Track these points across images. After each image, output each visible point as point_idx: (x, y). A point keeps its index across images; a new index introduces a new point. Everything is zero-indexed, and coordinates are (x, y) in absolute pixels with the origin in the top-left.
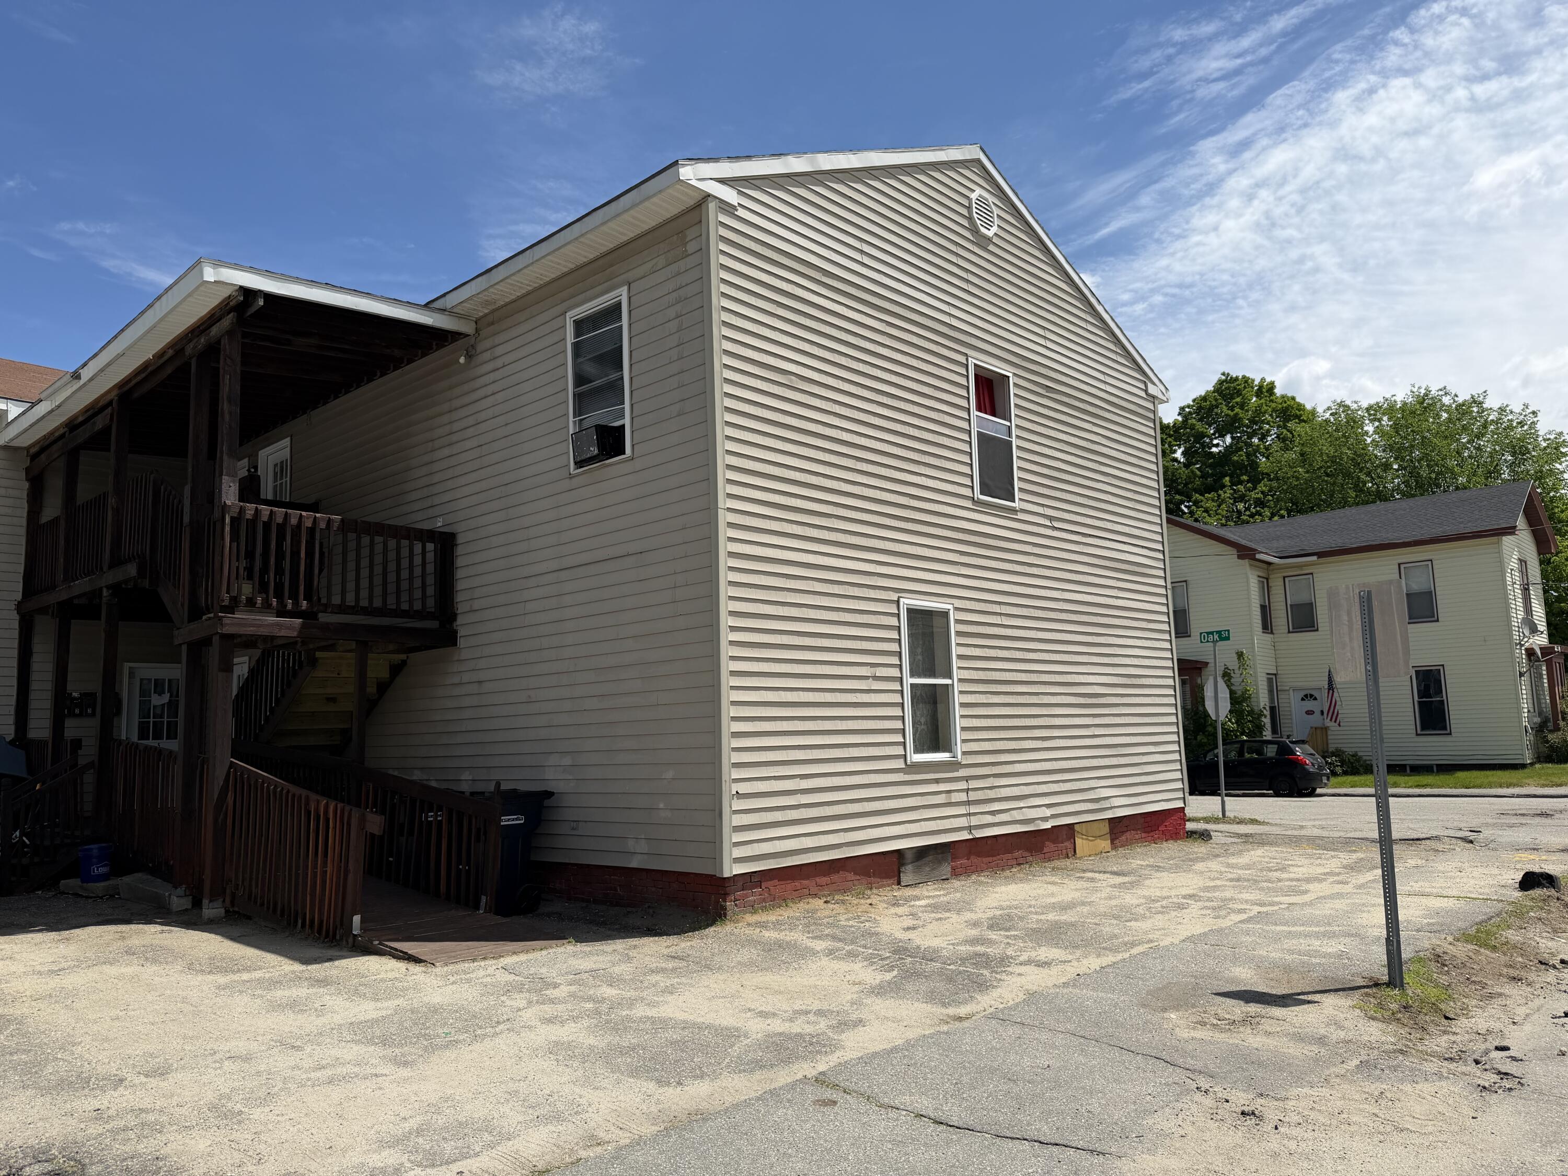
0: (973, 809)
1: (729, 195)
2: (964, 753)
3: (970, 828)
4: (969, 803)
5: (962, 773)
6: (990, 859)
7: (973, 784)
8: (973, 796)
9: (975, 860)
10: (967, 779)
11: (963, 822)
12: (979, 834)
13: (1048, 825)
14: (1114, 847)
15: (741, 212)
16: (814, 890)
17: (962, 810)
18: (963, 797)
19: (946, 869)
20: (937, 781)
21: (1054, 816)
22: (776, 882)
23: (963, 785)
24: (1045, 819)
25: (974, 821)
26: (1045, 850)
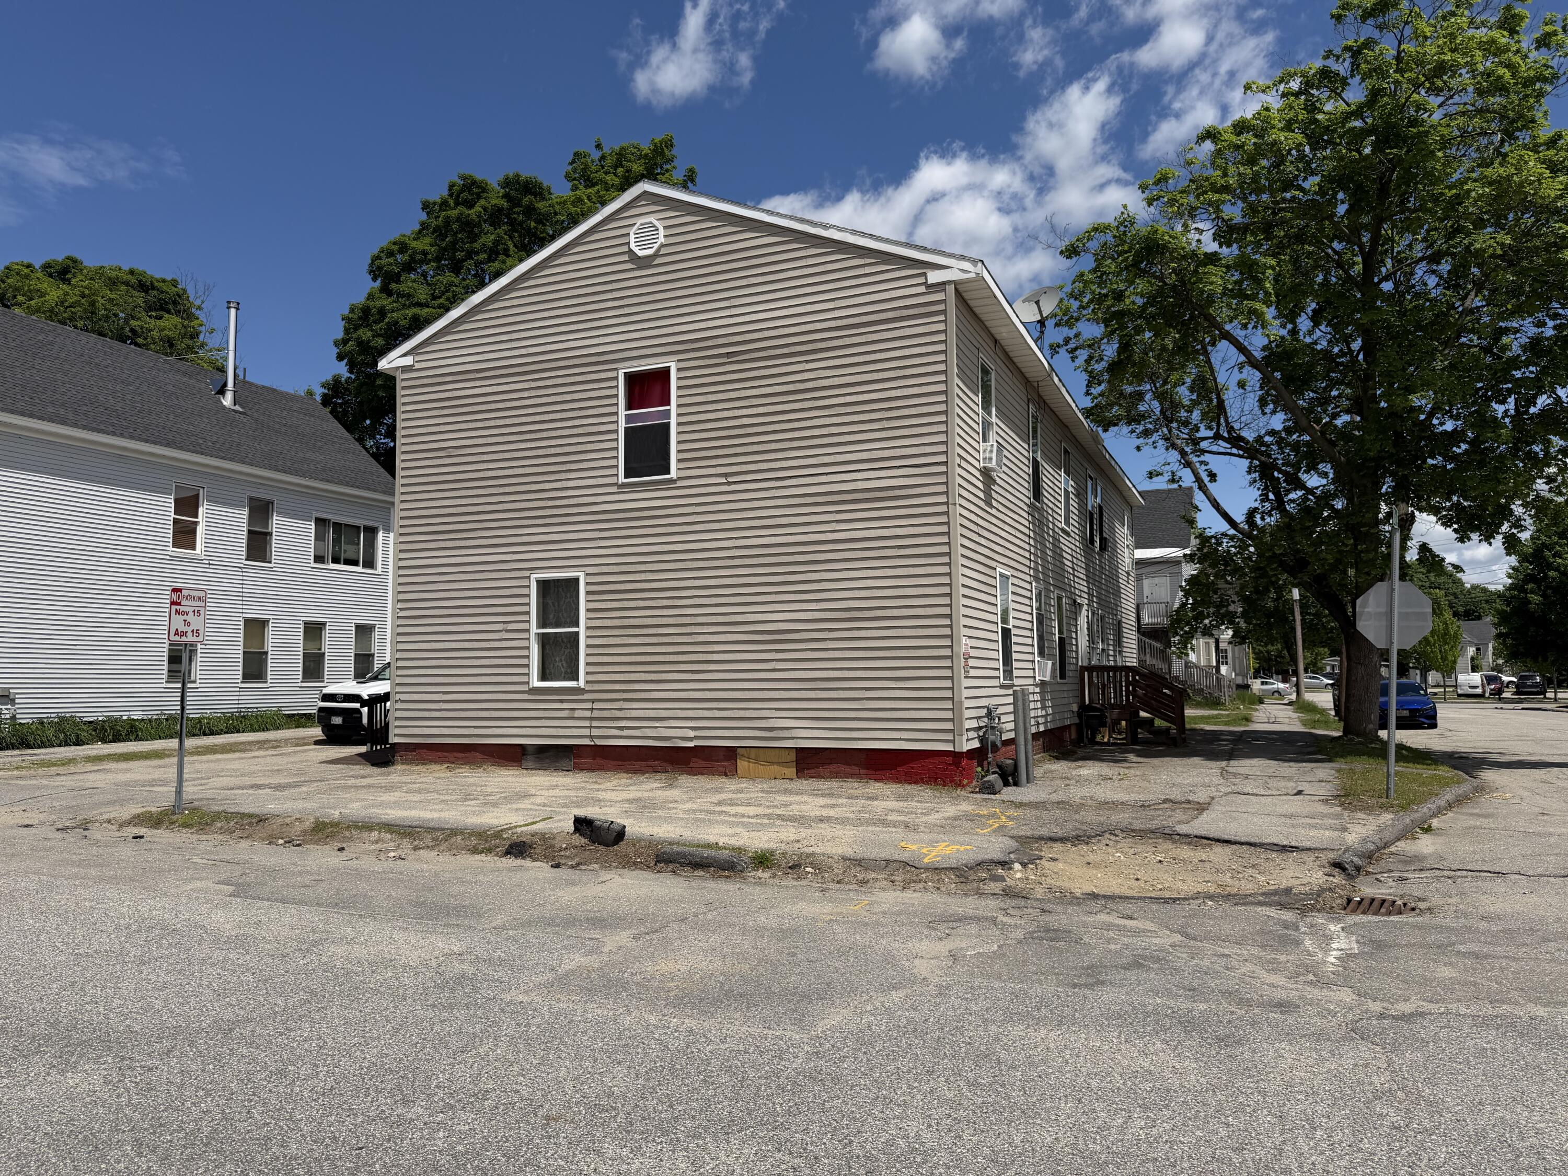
0: (594, 724)
1: (408, 361)
2: (587, 682)
3: (591, 737)
4: (591, 719)
5: (586, 696)
6: (620, 763)
7: (596, 705)
8: (596, 714)
9: (599, 761)
10: (593, 701)
11: (586, 732)
12: (599, 742)
13: (691, 744)
14: (798, 777)
15: (417, 366)
16: (452, 759)
17: (587, 723)
18: (588, 714)
19: (567, 763)
20: (562, 701)
21: (696, 737)
22: (425, 751)
23: (589, 705)
24: (690, 739)
25: (595, 732)
26: (692, 765)
